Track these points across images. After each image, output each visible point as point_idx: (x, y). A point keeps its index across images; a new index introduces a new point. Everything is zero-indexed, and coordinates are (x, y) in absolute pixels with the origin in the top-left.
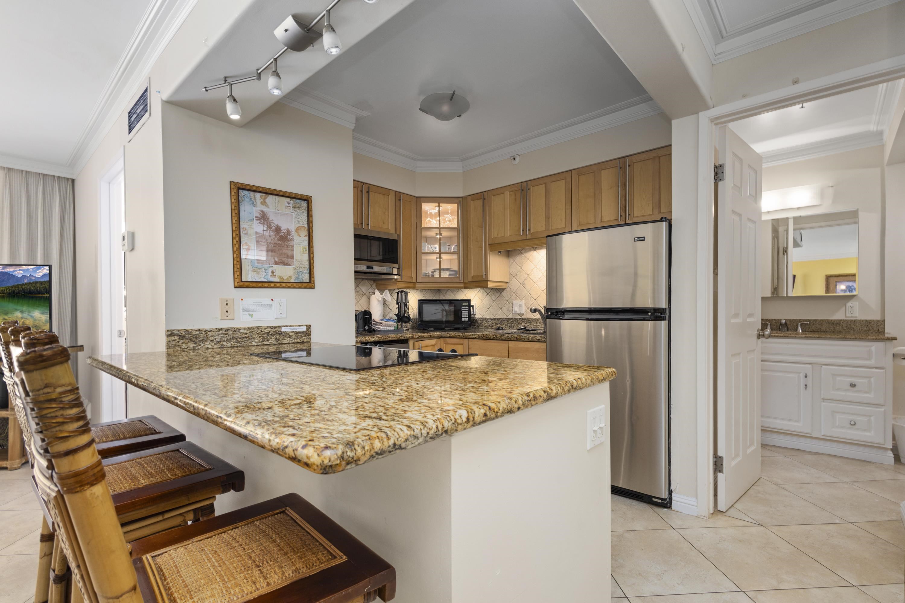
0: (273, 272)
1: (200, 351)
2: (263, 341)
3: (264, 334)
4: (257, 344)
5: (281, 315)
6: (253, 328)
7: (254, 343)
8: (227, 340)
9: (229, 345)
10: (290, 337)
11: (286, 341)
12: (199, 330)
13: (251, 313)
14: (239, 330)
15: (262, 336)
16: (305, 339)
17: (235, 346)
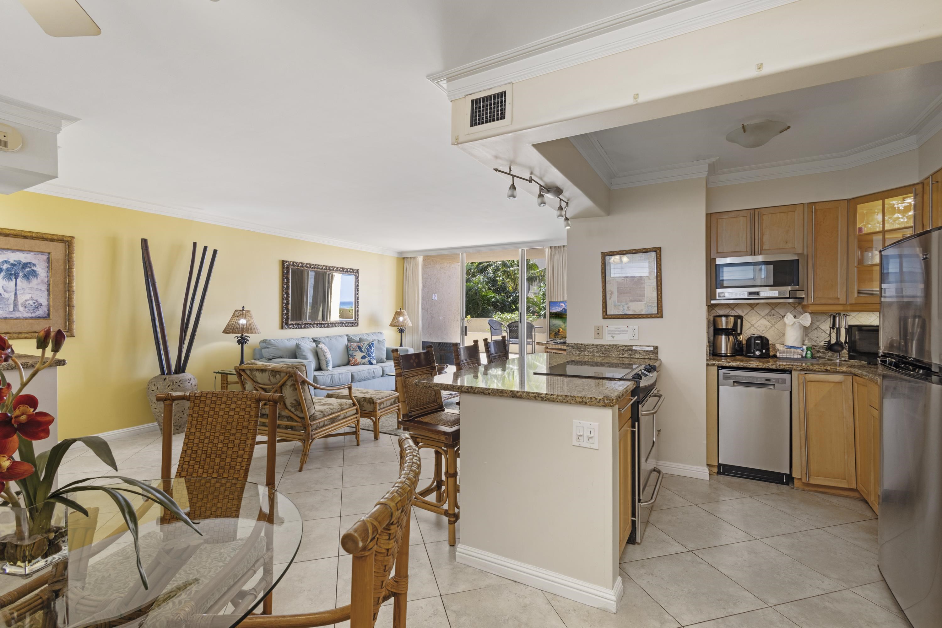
0: (628, 308)
1: (582, 357)
2: (619, 355)
3: (620, 350)
5: (634, 338)
6: (613, 345)
7: (613, 355)
8: (597, 352)
9: (598, 355)
10: (640, 353)
11: (636, 357)
12: (581, 344)
13: (613, 335)
14: (604, 346)
16: (653, 356)
17: (602, 356)
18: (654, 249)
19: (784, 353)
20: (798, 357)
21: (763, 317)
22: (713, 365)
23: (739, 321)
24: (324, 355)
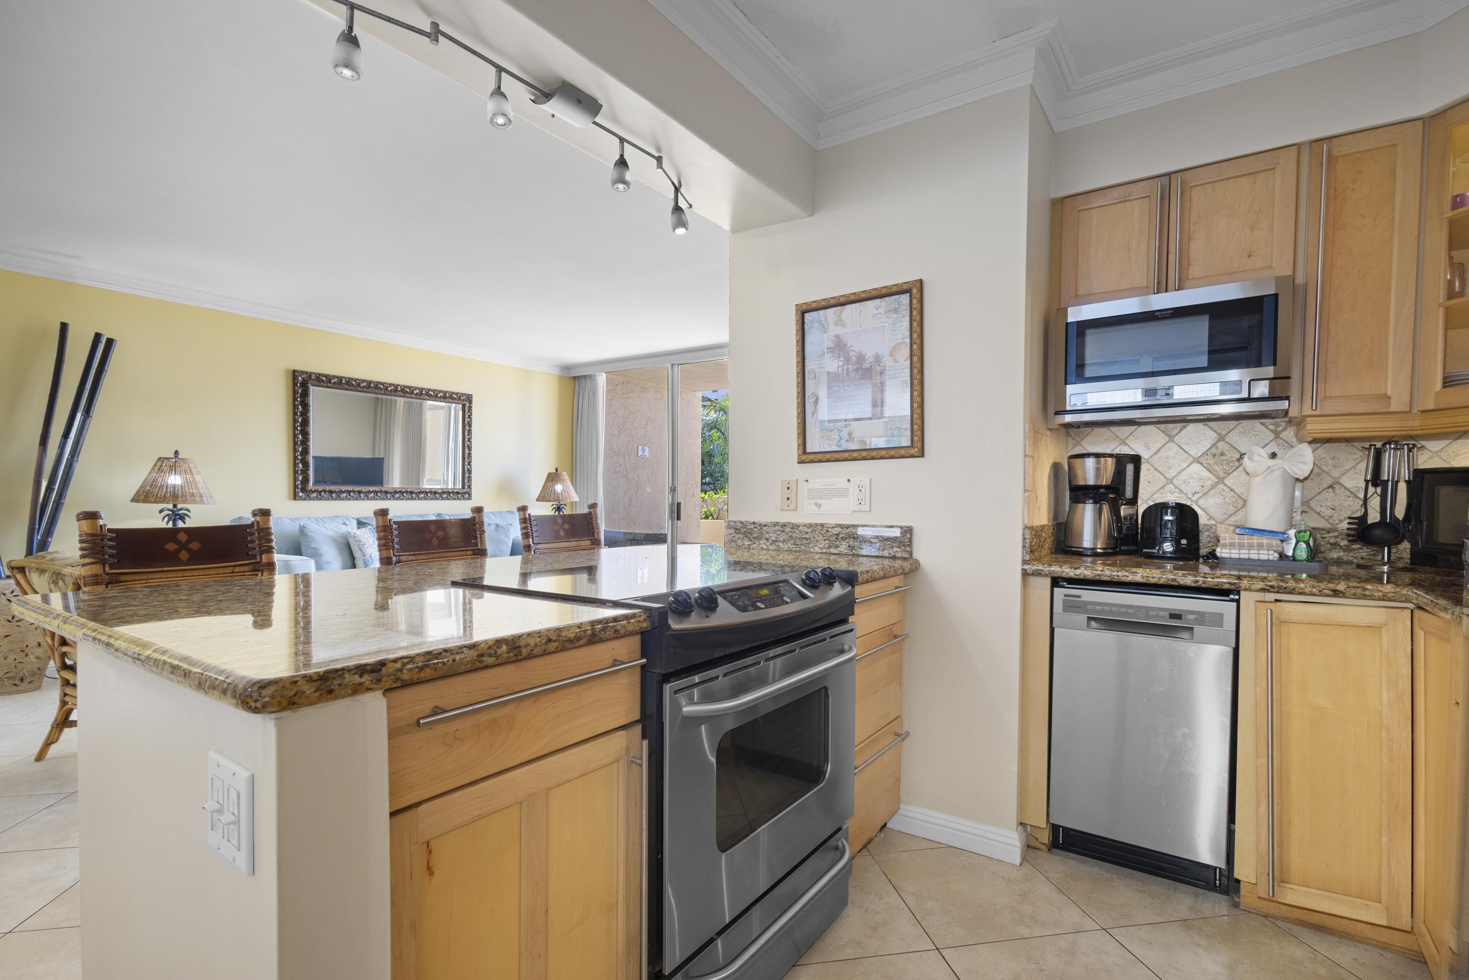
0: (850, 434)
1: (754, 552)
2: (829, 548)
3: (831, 536)
4: (822, 551)
5: (860, 506)
6: (817, 525)
7: (817, 549)
8: (784, 541)
10: (872, 544)
11: (864, 552)
12: (754, 523)
13: (819, 502)
14: (799, 526)
15: (828, 539)
16: (899, 552)
17: (794, 549)
18: (906, 287)
19: (1232, 545)
20: (1271, 558)
21: (1197, 460)
22: (1038, 574)
23: (1130, 468)
24: (361, 550)
